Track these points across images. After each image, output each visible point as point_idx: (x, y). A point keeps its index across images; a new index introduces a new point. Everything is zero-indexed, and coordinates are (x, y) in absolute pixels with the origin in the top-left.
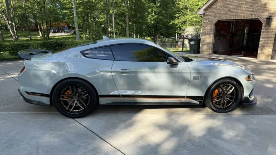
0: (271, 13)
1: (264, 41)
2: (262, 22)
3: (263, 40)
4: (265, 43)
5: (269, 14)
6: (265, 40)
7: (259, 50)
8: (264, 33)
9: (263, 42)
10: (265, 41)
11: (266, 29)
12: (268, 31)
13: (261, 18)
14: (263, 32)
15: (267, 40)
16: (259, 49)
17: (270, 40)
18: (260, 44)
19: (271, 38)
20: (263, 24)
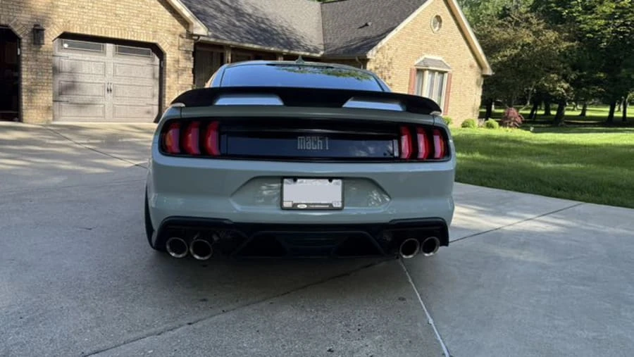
0: (37, 19)
1: (32, 80)
2: (21, 36)
3: (30, 77)
4: (36, 85)
5: (32, 18)
6: (34, 77)
7: (24, 101)
8: (28, 61)
9: (32, 83)
10: (34, 79)
11: (32, 52)
12: (38, 56)
13: (15, 25)
14: (26, 58)
15: (38, 77)
16: (24, 98)
17: (46, 77)
18: (23, 86)
19: (47, 74)
20: (23, 40)
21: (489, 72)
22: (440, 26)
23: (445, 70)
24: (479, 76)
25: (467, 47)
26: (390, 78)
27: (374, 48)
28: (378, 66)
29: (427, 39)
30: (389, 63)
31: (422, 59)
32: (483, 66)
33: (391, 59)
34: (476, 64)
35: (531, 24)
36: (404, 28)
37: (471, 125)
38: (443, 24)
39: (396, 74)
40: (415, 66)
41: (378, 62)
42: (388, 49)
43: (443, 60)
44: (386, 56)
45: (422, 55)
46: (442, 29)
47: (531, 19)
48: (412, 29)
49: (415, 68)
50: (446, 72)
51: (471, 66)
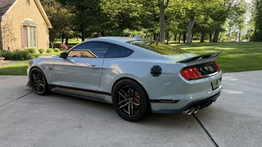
21: (51, 27)
22: (29, 5)
23: (35, 26)
24: (47, 29)
25: (41, 15)
26: (12, 30)
27: (4, 14)
28: (6, 24)
29: (25, 10)
30: (11, 22)
31: (24, 20)
32: (48, 24)
33: (11, 20)
34: (45, 23)
35: (54, 4)
36: (16, 5)
37: (51, 52)
38: (30, 3)
39: (15, 28)
40: (22, 24)
41: (6, 22)
42: (9, 15)
43: (33, 21)
44: (9, 18)
45: (24, 18)
46: (30, 6)
47: (53, 2)
48: (18, 5)
49: (22, 25)
50: (36, 27)
51: (44, 24)
